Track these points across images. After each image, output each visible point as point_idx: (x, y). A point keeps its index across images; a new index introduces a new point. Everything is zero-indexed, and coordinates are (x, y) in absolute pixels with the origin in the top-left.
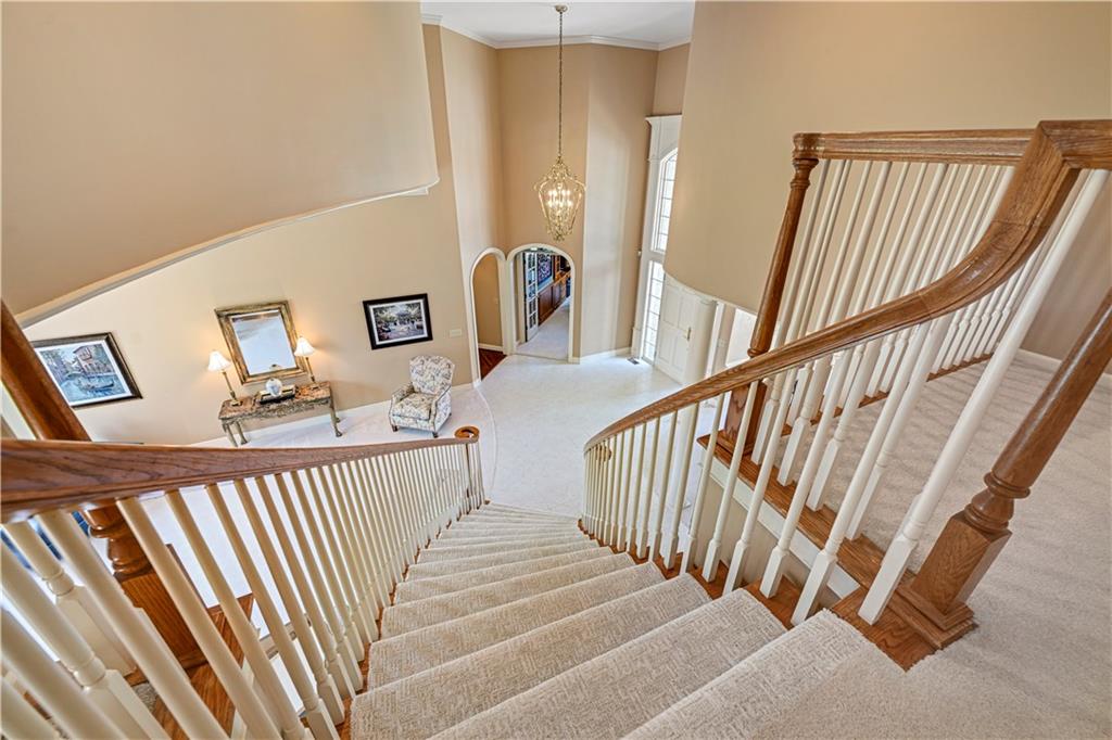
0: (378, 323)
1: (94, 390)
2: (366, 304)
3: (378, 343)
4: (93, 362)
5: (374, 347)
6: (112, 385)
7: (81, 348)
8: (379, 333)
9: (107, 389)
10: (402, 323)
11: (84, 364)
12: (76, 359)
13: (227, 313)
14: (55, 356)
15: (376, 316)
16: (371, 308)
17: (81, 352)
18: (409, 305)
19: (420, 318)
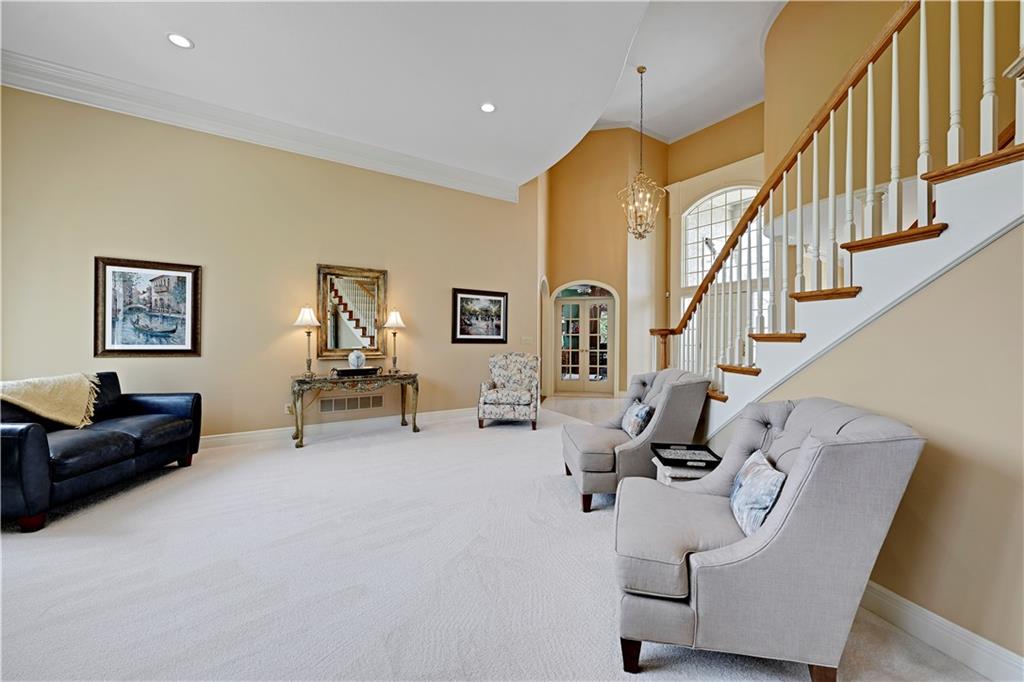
0: (462, 314)
1: (150, 334)
2: (456, 291)
3: (459, 336)
4: (166, 297)
5: (455, 340)
6: (174, 331)
7: (162, 276)
8: (461, 325)
9: (166, 335)
10: (483, 319)
11: (155, 296)
12: (150, 289)
13: (327, 271)
14: (127, 281)
15: (462, 307)
16: (460, 296)
17: (158, 282)
18: (491, 301)
19: (499, 316)
